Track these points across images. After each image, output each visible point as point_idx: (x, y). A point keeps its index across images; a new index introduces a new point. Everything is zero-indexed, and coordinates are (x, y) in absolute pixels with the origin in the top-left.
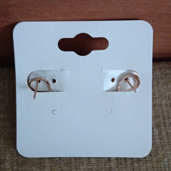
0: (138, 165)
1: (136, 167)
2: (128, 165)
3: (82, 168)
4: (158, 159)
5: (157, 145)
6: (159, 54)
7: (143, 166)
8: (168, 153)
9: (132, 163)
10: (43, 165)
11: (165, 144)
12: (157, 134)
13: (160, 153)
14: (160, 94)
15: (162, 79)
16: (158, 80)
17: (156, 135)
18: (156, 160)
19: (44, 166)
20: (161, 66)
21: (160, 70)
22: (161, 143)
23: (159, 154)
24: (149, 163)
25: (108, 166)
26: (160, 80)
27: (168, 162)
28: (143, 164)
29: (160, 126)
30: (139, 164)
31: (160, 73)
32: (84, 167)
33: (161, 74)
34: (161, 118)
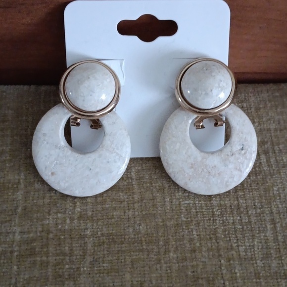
0: (243, 193)
1: (241, 195)
2: (232, 193)
3: (177, 194)
4: (267, 187)
5: (264, 173)
6: (266, 73)
7: (250, 194)
8: (278, 181)
10: (131, 191)
11: (275, 172)
12: (265, 161)
13: (269, 181)
14: (268, 118)
15: (270, 101)
16: (265, 103)
17: (264, 162)
18: (264, 189)
19: (133, 193)
20: (268, 88)
21: (268, 92)
22: (269, 170)
23: (267, 182)
24: (257, 192)
26: (267, 103)
27: (278, 190)
28: (249, 192)
29: (268, 153)
30: (244, 192)
31: (268, 95)
32: (180, 194)
33: (269, 96)
34: (269, 144)
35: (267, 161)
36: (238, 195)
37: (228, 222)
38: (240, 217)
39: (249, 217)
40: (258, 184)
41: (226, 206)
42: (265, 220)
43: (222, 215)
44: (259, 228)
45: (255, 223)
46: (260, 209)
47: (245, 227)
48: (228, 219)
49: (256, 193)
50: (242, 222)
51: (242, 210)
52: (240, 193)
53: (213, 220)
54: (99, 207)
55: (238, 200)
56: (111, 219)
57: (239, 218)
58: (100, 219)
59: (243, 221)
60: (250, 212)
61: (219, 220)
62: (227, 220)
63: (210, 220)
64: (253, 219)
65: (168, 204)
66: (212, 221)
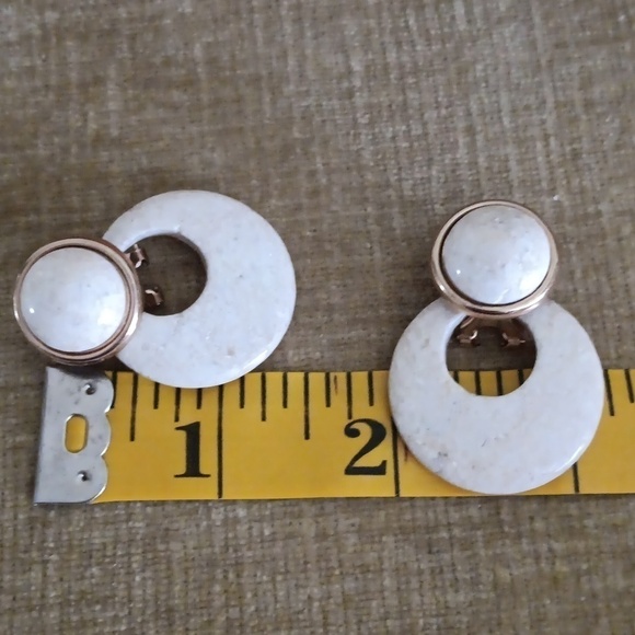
35: (466, 12)
37: (383, 137)
38: (408, 126)
39: (425, 124)
40: (445, 59)
41: (380, 106)
42: (455, 129)
43: (371, 124)
44: (442, 144)
45: (436, 135)
46: (447, 108)
47: (416, 144)
48: (384, 130)
49: (440, 79)
50: (410, 136)
51: (411, 111)
52: (411, 80)
53: (355, 135)
54: (133, 119)
55: (405, 94)
56: (156, 141)
57: (404, 128)
59: (413, 133)
60: (426, 116)
61: (367, 135)
62: (381, 132)
63: (348, 134)
64: (432, 128)
65: (267, 109)
66: (351, 137)
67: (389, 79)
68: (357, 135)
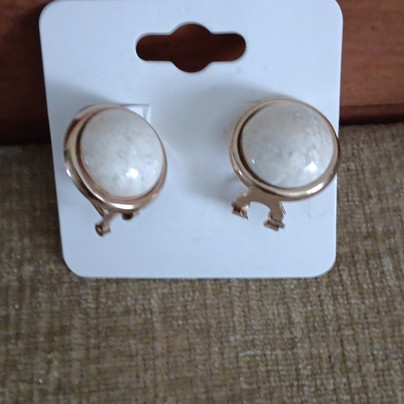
0: (352, 332)
1: (348, 336)
2: (331, 333)
3: (232, 339)
4: (395, 318)
5: (390, 291)
6: (389, 106)
7: (363, 333)
9: (339, 329)
10: (151, 336)
12: (391, 268)
13: (399, 307)
14: (395, 187)
15: (397, 156)
16: (390, 160)
17: (389, 270)
18: (390, 322)
19: (154, 338)
20: (395, 132)
21: (393, 139)
23: (395, 309)
24: (376, 328)
25: (287, 335)
26: (393, 159)
28: (363, 329)
29: (397, 253)
30: (353, 329)
31: (394, 144)
32: (238, 337)
33: (396, 146)
34: (398, 235)
35: (395, 268)
36: (342, 336)
37: (325, 389)
38: (348, 378)
39: (363, 377)
40: (378, 312)
41: (320, 358)
42: (392, 382)
43: (313, 375)
44: (382, 398)
45: (375, 388)
46: (383, 361)
47: (356, 397)
48: (325, 382)
49: (376, 331)
50: (350, 389)
51: (349, 364)
52: (348, 332)
53: (298, 386)
54: (93, 368)
55: (342, 346)
56: (113, 390)
57: (344, 380)
58: (94, 391)
59: (353, 385)
60: (364, 369)
61: (310, 387)
62: (323, 384)
63: (292, 386)
64: (372, 381)
65: (216, 357)
66: (295, 389)
67: (327, 331)
68: (300, 387)
